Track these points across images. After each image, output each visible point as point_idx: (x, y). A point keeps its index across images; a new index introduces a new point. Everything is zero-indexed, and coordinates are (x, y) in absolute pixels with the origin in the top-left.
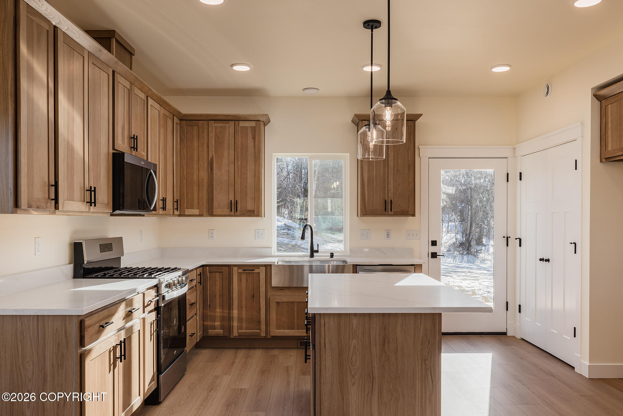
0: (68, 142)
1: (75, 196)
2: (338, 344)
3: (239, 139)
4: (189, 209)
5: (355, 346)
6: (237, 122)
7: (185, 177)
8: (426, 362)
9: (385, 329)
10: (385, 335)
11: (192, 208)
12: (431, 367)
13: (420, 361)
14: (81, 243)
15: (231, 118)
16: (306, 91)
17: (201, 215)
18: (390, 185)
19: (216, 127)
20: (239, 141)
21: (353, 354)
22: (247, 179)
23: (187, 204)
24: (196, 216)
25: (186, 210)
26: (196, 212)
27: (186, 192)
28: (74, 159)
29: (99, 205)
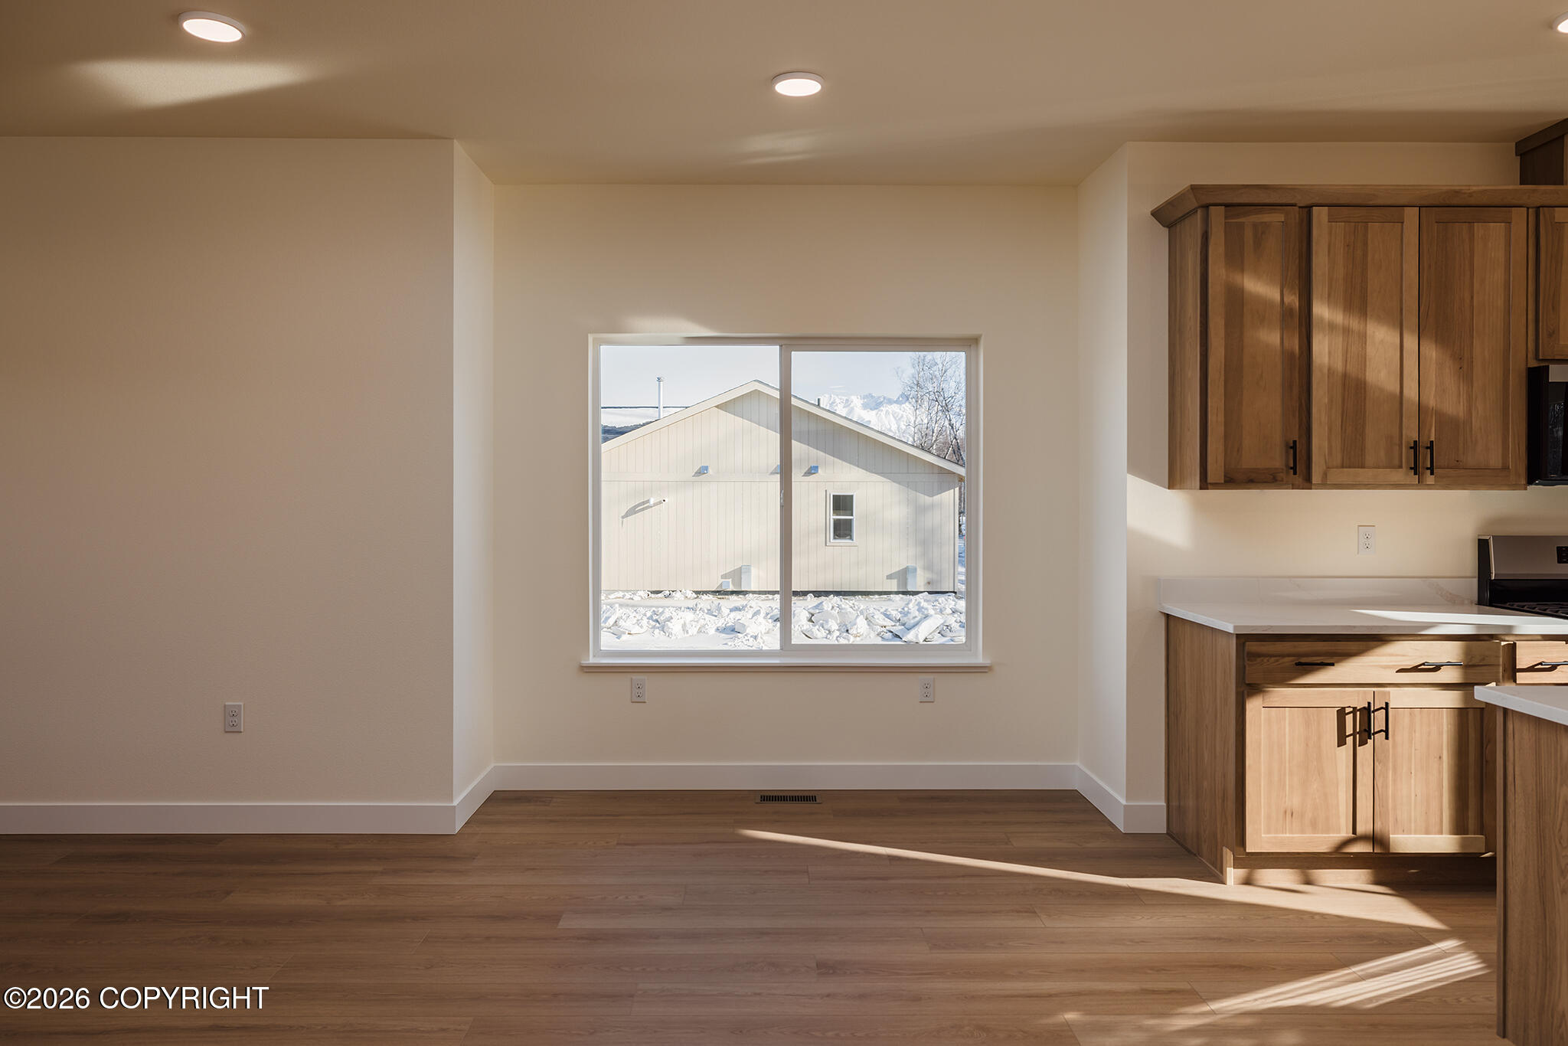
0: (1345, 376)
1: (1370, 459)
14: (1487, 541)
21: (1563, 819)
28: (1365, 399)
29: (1462, 471)
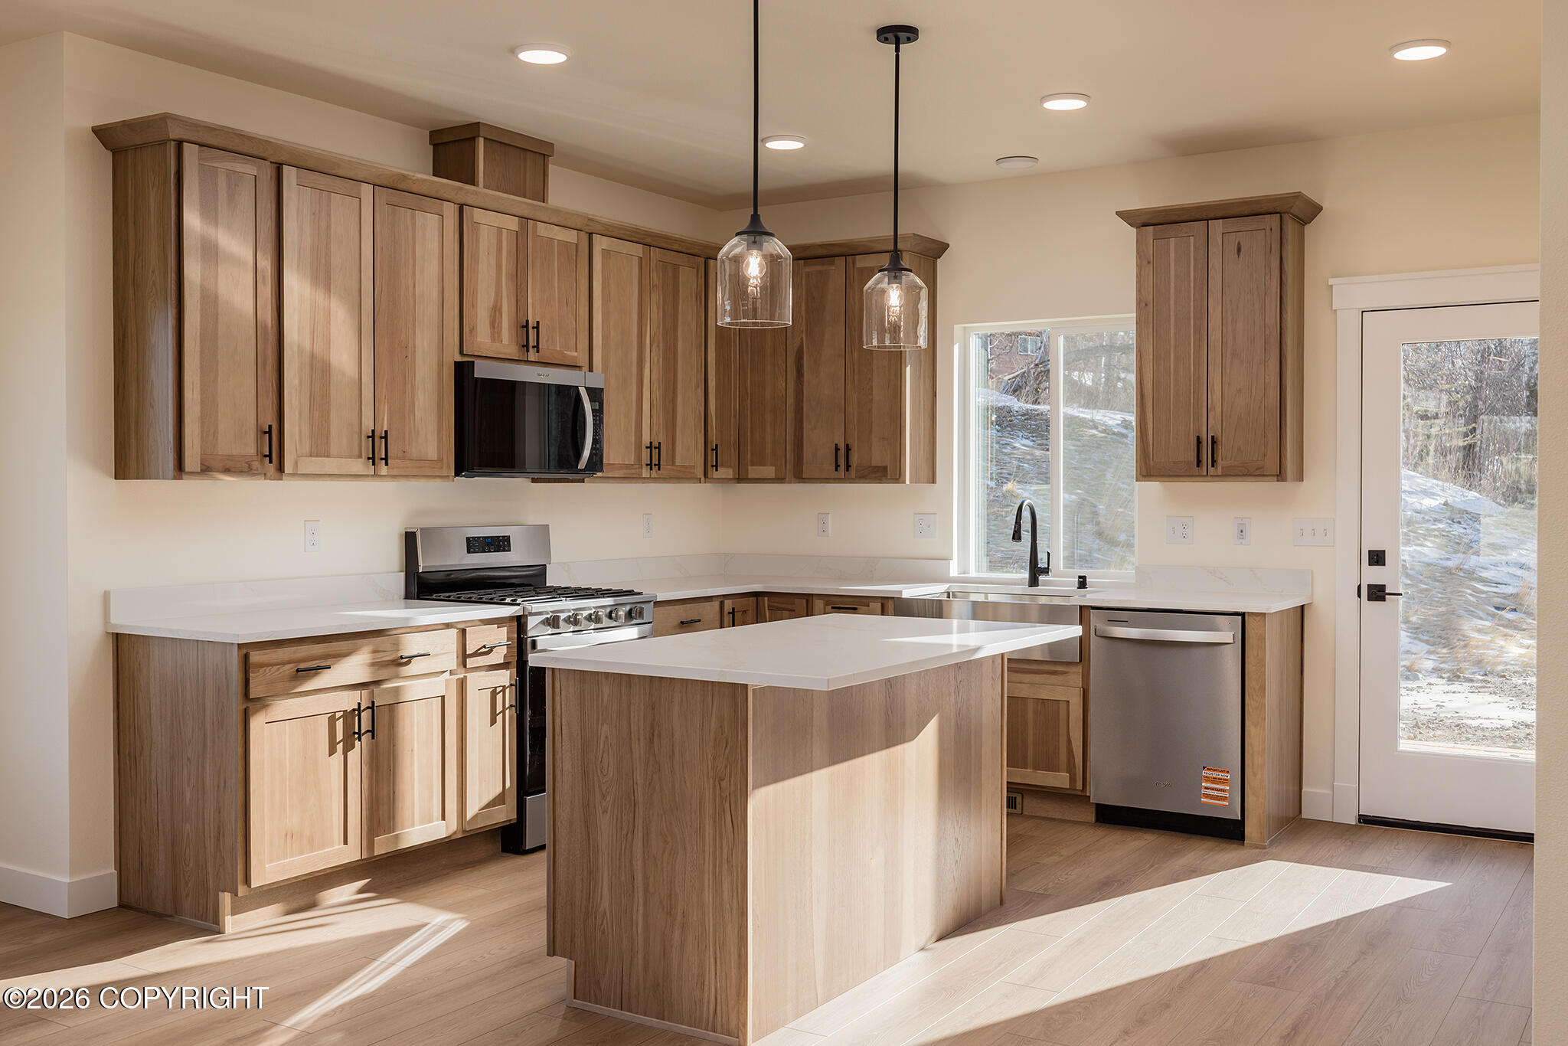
0: (312, 356)
1: (334, 449)
2: (581, 730)
3: (854, 299)
4: (757, 466)
5: (607, 737)
6: (850, 259)
7: (747, 393)
8: (721, 782)
9: (653, 709)
10: (654, 720)
11: (762, 463)
12: (730, 794)
13: (711, 782)
14: (414, 534)
15: (836, 250)
16: (1006, 165)
17: (779, 479)
18: (1211, 393)
19: (808, 275)
20: (855, 303)
21: (603, 752)
22: (871, 394)
23: (752, 454)
24: (770, 481)
25: (750, 468)
26: (769, 471)
27: (751, 428)
28: (330, 383)
29: (408, 462)
